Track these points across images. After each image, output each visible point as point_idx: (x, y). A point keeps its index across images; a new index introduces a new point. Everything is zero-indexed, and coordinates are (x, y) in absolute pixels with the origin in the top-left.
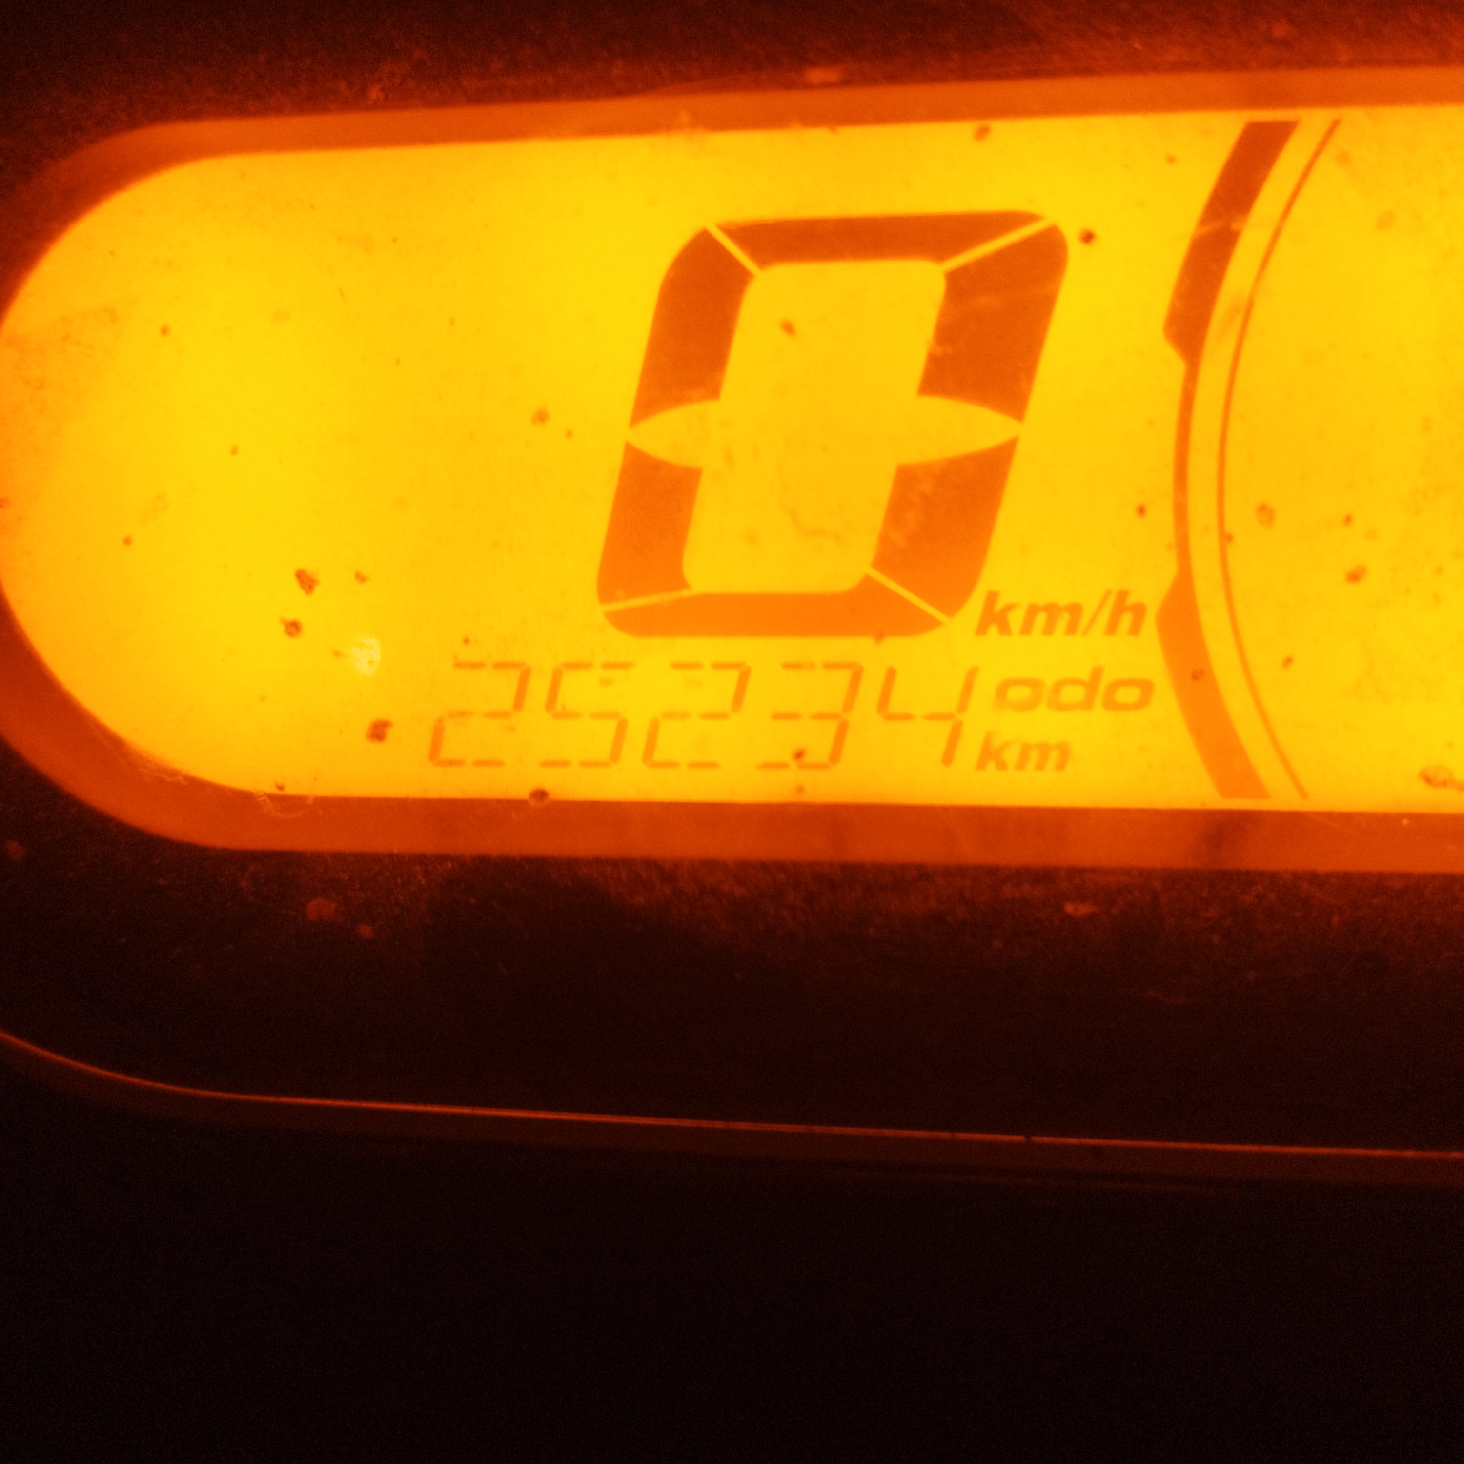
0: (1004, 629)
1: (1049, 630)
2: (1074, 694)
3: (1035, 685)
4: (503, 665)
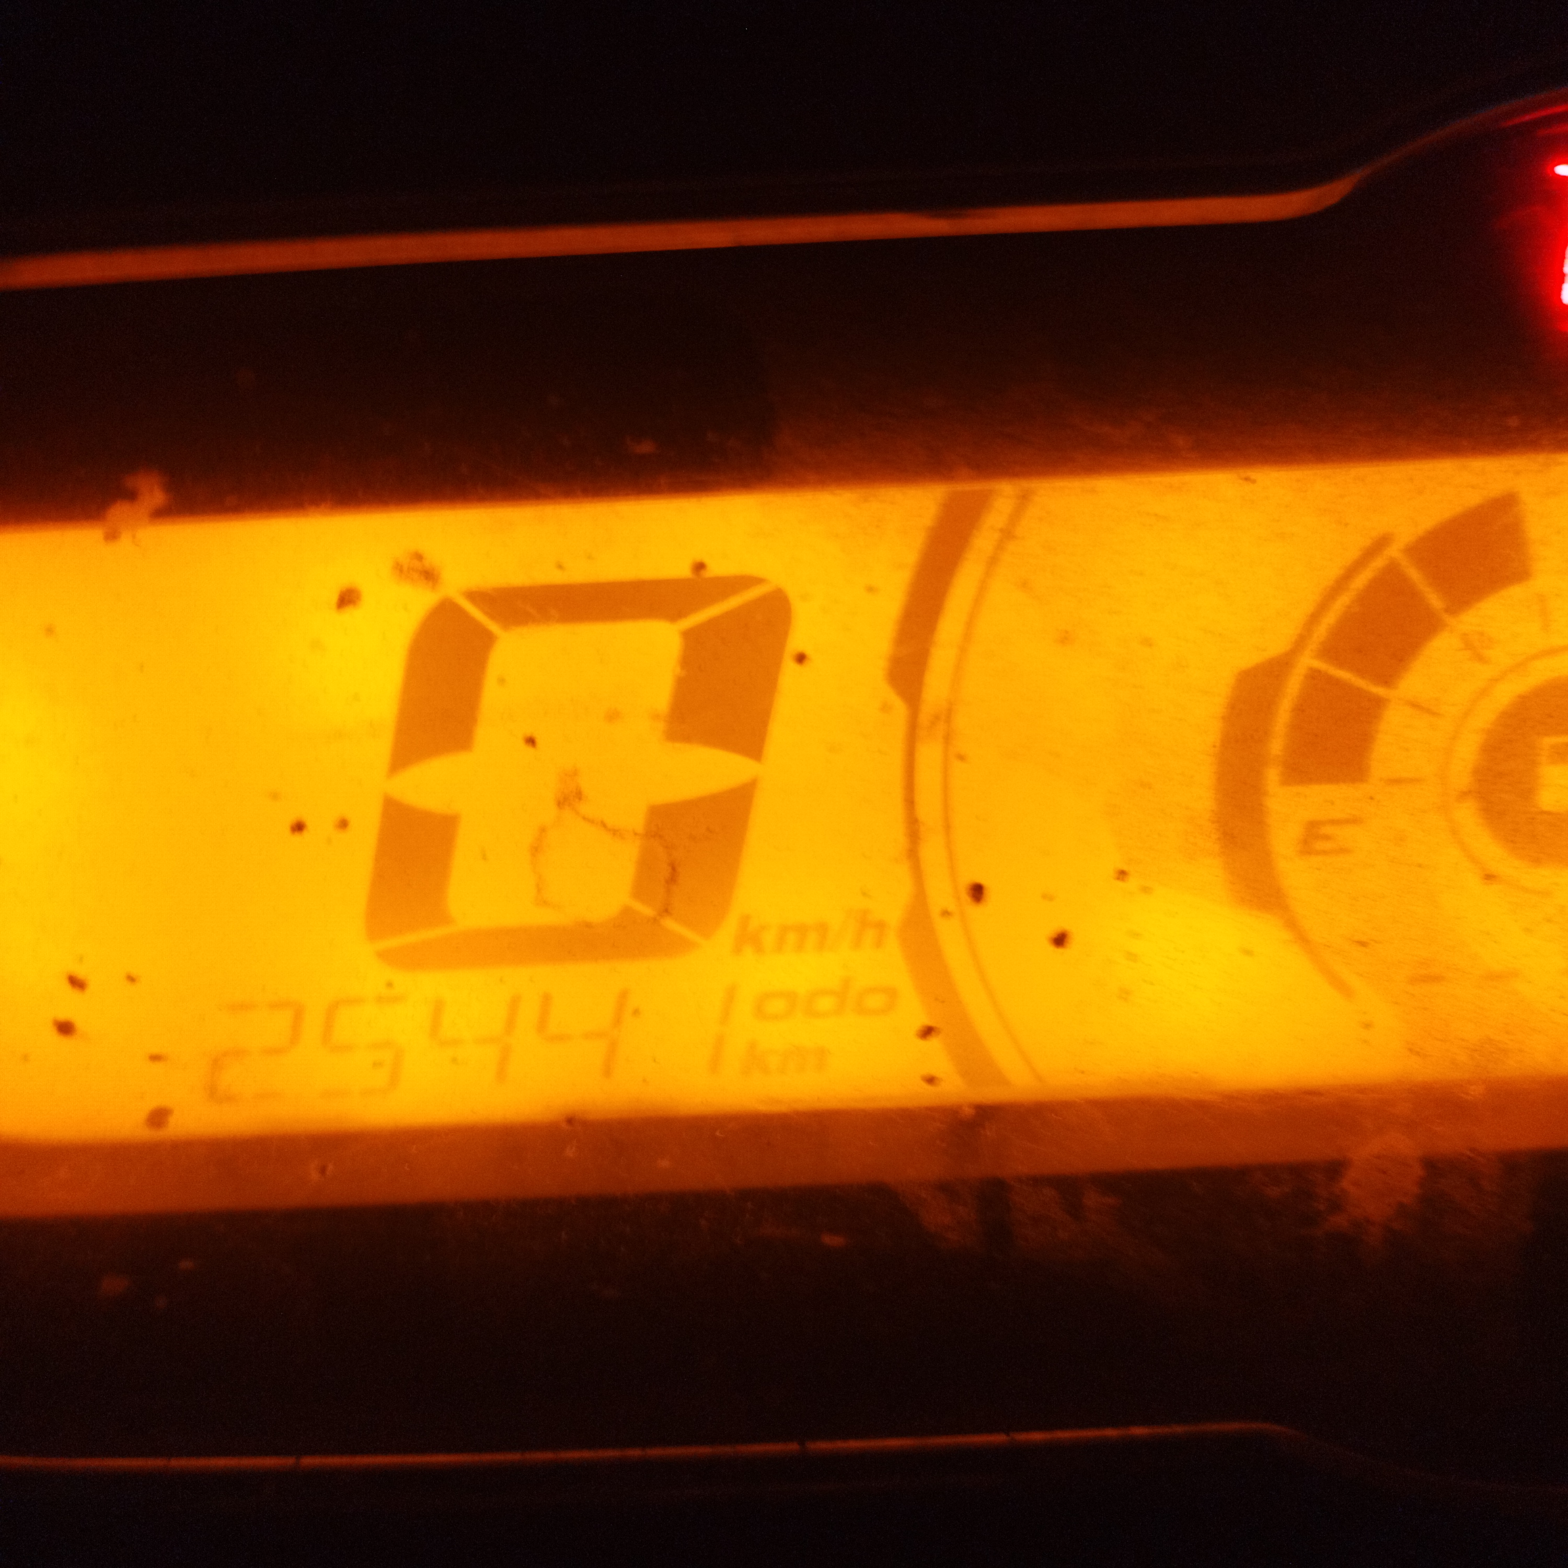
0: (759, 948)
1: (800, 947)
2: (826, 1003)
3: (791, 997)
4: (277, 1006)
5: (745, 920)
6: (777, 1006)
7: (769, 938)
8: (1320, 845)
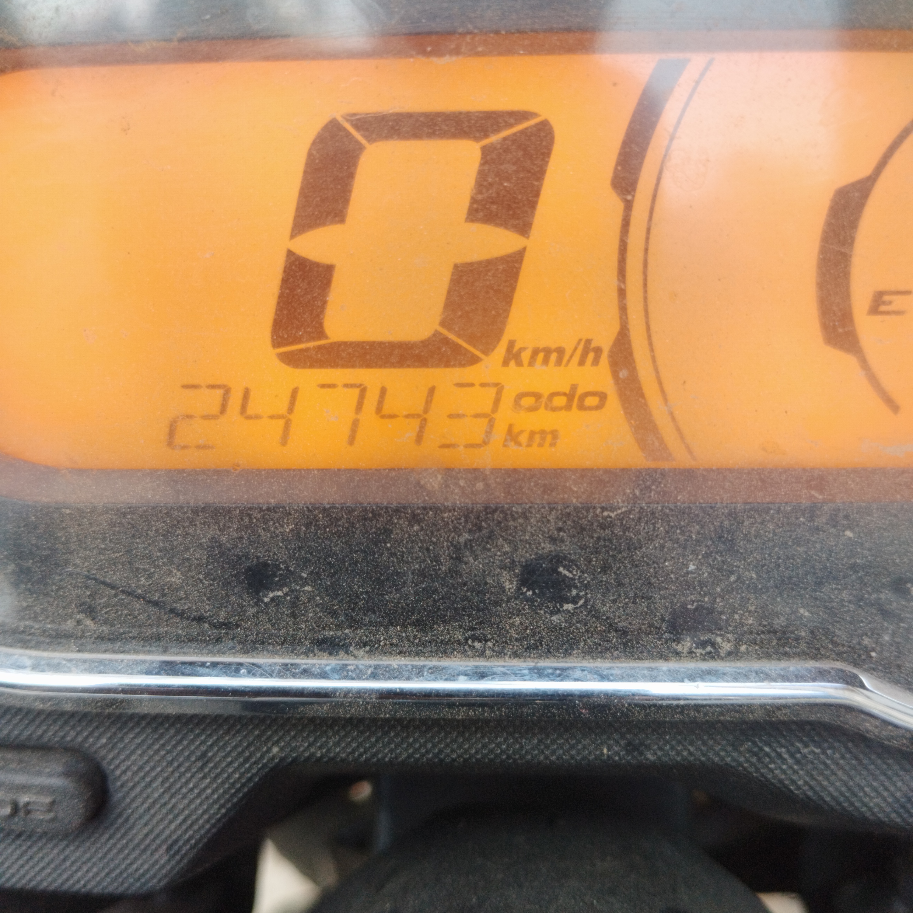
0: (519, 364)
1: (545, 362)
3: (537, 396)
4: (213, 387)
5: (511, 344)
6: (528, 401)
7: (526, 356)
8: (883, 308)
